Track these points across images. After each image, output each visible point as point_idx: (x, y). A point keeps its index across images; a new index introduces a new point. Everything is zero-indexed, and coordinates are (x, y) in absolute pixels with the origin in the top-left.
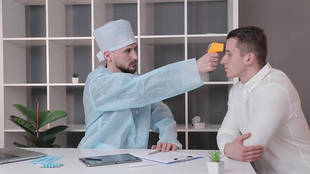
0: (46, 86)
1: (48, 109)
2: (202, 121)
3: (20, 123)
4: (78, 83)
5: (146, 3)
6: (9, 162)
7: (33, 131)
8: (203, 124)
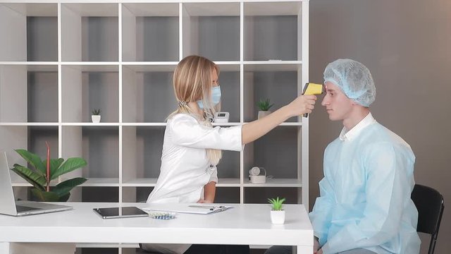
0: (58, 126)
1: (60, 157)
2: (262, 173)
3: (26, 174)
4: (100, 122)
5: (191, 17)
6: (32, 215)
7: (41, 184)
8: (263, 177)
